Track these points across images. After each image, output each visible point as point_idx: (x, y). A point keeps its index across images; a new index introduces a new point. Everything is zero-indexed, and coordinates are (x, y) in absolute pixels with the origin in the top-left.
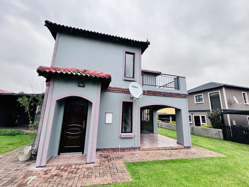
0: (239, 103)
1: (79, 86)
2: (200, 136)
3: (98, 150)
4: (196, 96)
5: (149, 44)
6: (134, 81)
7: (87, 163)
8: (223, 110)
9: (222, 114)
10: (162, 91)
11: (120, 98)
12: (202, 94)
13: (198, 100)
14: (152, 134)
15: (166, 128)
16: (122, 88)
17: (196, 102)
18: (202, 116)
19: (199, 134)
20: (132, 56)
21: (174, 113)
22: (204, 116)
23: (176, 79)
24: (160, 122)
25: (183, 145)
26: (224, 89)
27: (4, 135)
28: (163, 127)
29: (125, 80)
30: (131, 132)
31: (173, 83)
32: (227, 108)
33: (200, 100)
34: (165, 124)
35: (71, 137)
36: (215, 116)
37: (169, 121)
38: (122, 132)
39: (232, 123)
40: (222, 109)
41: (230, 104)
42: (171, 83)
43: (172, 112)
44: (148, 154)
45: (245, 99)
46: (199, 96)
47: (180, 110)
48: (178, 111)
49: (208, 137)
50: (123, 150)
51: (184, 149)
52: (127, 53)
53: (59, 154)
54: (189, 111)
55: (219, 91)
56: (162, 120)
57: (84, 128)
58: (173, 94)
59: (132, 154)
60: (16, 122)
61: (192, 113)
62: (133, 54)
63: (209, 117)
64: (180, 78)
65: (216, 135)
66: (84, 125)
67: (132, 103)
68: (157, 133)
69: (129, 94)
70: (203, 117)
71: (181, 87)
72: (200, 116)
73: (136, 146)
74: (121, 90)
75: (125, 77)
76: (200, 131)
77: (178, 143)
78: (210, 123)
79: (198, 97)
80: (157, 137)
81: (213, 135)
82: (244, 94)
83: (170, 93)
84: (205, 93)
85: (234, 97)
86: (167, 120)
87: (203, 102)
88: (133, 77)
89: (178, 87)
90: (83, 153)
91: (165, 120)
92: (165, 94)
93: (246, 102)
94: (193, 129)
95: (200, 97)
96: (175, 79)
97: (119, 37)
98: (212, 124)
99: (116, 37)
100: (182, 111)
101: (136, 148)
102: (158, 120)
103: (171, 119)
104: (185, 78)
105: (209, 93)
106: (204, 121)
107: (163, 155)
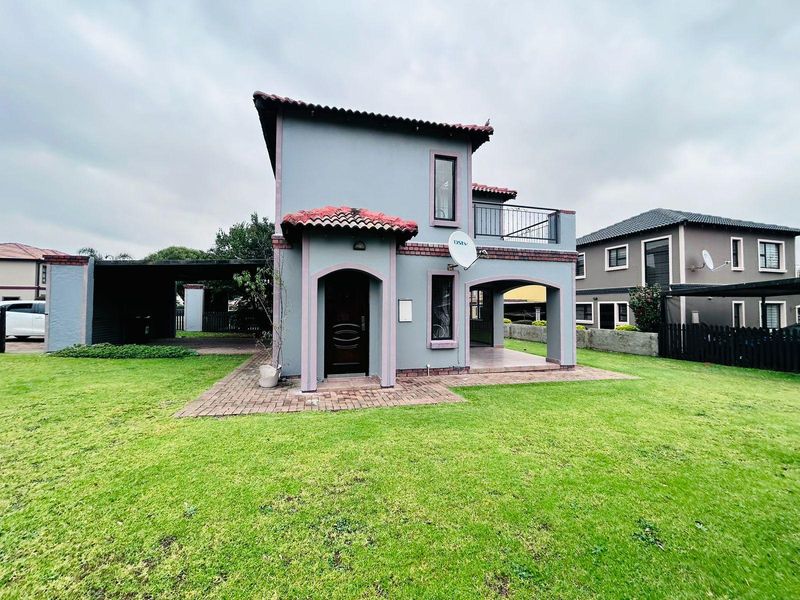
0: (715, 267)
1: (355, 249)
2: (607, 351)
3: (399, 372)
4: (610, 251)
5: (492, 133)
6: (456, 228)
7: (382, 387)
8: (672, 286)
9: (664, 297)
10: (519, 249)
11: (426, 267)
12: (627, 245)
13: (614, 262)
14: (490, 348)
15: (524, 337)
16: (431, 244)
17: (607, 268)
18: (619, 305)
19: (605, 347)
20: (451, 163)
21: (543, 299)
22: (625, 305)
23: (553, 217)
24: (509, 323)
25: (558, 362)
26: (682, 231)
27: (159, 357)
28: (516, 335)
29: (436, 226)
30: (451, 338)
31: (545, 224)
32: (683, 281)
33: (620, 260)
34: (522, 328)
35: (344, 347)
36: (647, 302)
37: (534, 319)
38: (433, 339)
39: (689, 316)
40: (671, 283)
41: (692, 270)
42: (540, 226)
43: (538, 295)
44: (486, 377)
45: (736, 255)
46: (617, 249)
47: (558, 289)
48: (552, 291)
49: (625, 353)
50: (436, 371)
51: (560, 370)
52: (437, 157)
53: (326, 377)
54: (578, 293)
55: (670, 237)
56: (514, 319)
57: (364, 329)
58: (544, 253)
59: (456, 378)
60: (146, 332)
61: (595, 296)
62: (454, 159)
63: (632, 306)
64: (562, 215)
65: (643, 346)
66: (363, 325)
67: (452, 278)
68: (502, 347)
69: (445, 259)
70: (622, 307)
71: (563, 237)
72: (615, 303)
73: (462, 365)
74: (427, 249)
75: (435, 218)
76: (609, 339)
77: (547, 360)
78: (634, 319)
79: (614, 254)
80: (501, 353)
81: (637, 348)
82: (735, 242)
83: (536, 253)
84: (634, 242)
85: (704, 252)
86: (527, 318)
87: (627, 267)
88: (454, 219)
89: (555, 238)
90: (367, 374)
91: (522, 318)
92: (525, 254)
93: (736, 264)
94: (592, 336)
95: (621, 253)
96: (550, 215)
97: (421, 122)
98: (637, 322)
99: (414, 121)
100: (562, 292)
101: (461, 369)
102: (505, 320)
103: (538, 314)
104: (573, 213)
105: (643, 242)
106: (623, 317)
107: (517, 378)
